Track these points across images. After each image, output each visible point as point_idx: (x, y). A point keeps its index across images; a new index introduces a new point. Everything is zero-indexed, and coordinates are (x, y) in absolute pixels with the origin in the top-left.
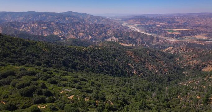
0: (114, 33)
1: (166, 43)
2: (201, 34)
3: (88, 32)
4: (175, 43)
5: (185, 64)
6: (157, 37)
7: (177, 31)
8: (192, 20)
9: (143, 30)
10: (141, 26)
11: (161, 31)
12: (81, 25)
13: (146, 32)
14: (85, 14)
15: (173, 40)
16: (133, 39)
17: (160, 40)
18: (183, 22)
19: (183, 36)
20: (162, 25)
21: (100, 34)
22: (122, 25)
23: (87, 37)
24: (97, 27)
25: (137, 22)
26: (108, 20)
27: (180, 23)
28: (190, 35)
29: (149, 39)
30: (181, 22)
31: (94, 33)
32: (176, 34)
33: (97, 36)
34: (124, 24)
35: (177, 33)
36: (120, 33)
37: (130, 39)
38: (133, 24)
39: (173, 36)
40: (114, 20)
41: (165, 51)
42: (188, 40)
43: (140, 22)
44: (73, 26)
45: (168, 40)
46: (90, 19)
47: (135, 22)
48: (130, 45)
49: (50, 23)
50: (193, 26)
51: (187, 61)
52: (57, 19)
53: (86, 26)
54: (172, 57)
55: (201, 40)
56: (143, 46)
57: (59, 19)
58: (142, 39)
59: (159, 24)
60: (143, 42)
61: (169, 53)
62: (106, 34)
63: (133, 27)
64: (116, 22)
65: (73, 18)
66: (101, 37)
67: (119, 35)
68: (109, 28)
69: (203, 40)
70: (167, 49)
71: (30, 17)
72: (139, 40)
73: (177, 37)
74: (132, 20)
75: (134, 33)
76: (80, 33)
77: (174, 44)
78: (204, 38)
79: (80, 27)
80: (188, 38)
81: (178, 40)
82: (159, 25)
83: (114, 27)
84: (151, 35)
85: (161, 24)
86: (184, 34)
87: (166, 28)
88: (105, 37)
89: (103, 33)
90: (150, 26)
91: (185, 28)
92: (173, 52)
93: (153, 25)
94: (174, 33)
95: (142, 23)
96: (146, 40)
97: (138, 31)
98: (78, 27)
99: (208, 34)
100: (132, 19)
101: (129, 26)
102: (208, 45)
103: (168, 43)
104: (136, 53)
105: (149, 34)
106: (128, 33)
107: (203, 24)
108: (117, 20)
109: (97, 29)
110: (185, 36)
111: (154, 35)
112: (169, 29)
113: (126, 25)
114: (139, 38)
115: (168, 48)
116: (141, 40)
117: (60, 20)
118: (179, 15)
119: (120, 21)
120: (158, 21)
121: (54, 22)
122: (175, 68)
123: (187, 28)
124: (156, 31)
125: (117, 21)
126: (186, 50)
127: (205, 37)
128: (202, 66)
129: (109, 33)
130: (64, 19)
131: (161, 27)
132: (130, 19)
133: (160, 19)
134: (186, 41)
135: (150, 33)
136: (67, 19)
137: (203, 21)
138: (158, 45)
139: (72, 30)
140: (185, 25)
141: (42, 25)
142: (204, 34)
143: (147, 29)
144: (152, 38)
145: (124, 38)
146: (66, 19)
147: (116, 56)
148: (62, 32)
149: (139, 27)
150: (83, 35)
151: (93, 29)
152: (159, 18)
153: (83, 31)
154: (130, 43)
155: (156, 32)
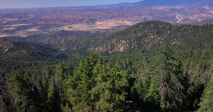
19: (17, 31)
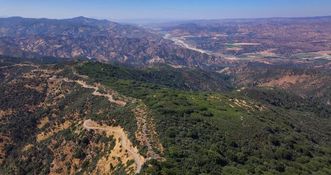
0: (156, 51)
1: (223, 62)
2: (268, 50)
3: (120, 50)
4: (235, 63)
5: (239, 84)
6: (212, 56)
7: (238, 46)
8: (259, 30)
9: (193, 46)
10: (191, 38)
11: (218, 46)
12: (107, 41)
13: (198, 48)
14: (105, 21)
15: (233, 58)
16: (183, 59)
17: (216, 59)
18: (247, 32)
20: (220, 37)
21: (137, 53)
22: (163, 38)
23: (121, 58)
24: (130, 43)
25: (185, 33)
26: (143, 31)
27: (243, 34)
28: (254, 51)
29: (202, 58)
30: (245, 32)
31: (129, 52)
32: (237, 51)
33: (134, 56)
34: (167, 36)
35: (238, 49)
36: (164, 50)
37: (178, 58)
38: (179, 36)
39: (233, 53)
40: (151, 30)
41: (221, 72)
42: (252, 57)
43: (188, 33)
44: (95, 42)
45: (227, 58)
46: (115, 29)
47: (182, 32)
48: (180, 67)
49: (60, 38)
50: (260, 39)
51: (241, 81)
52: (66, 30)
53: (114, 41)
54: (227, 78)
55: (267, 57)
56: (196, 67)
57: (69, 31)
58: (193, 58)
59: (216, 36)
60: (194, 61)
61: (225, 74)
62: (145, 52)
63: (180, 41)
64: (154, 33)
65: (89, 29)
66: (140, 57)
67: (163, 53)
68: (147, 44)
69: (269, 58)
70: (223, 70)
71: (19, 27)
72: (190, 60)
73: (238, 54)
74: (178, 30)
75: (183, 50)
76: (111, 53)
77: (233, 64)
78: (271, 55)
79: (105, 43)
80: (251, 55)
81: (239, 59)
82: (215, 38)
83: (153, 42)
84: (205, 53)
85: (217, 35)
86: (247, 49)
87: (225, 42)
88: (145, 57)
89: (140, 51)
90: (203, 38)
91: (250, 42)
92: (229, 73)
93: (207, 37)
94: (234, 49)
95: (192, 34)
96: (198, 59)
97: (188, 48)
98: (103, 43)
99: (276, 49)
100: (178, 28)
101: (174, 39)
102: (273, 63)
103: (226, 63)
104: (191, 74)
105: (203, 52)
106: (175, 51)
107: (273, 35)
108: (155, 29)
109: (131, 46)
110: (248, 53)
111: (209, 53)
112: (229, 43)
113: (170, 37)
114: (190, 57)
115: (225, 69)
116: (192, 60)
117: (71, 32)
118: (243, 21)
119: (159, 31)
120: (214, 32)
121: (66, 36)
122: (228, 88)
123: (252, 41)
124: (211, 46)
125: (156, 32)
126: (243, 70)
127: (272, 53)
128: (253, 85)
129: (150, 51)
130: (76, 30)
131: (218, 41)
132: (174, 28)
133: (217, 28)
134: (248, 59)
135: (204, 49)
136: (81, 31)
137: (273, 30)
138: (214, 66)
139: (97, 48)
140: (250, 37)
141: (50, 41)
142: (272, 49)
143: (199, 44)
144: (206, 56)
145: (170, 58)
146: (79, 30)
147: (174, 77)
148: (84, 52)
149: (188, 40)
150: (116, 54)
151: (126, 46)
152: (215, 26)
153: (113, 49)
154: (179, 64)
155: (211, 48)
